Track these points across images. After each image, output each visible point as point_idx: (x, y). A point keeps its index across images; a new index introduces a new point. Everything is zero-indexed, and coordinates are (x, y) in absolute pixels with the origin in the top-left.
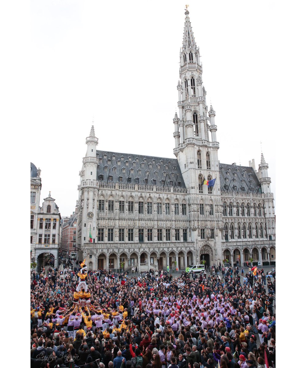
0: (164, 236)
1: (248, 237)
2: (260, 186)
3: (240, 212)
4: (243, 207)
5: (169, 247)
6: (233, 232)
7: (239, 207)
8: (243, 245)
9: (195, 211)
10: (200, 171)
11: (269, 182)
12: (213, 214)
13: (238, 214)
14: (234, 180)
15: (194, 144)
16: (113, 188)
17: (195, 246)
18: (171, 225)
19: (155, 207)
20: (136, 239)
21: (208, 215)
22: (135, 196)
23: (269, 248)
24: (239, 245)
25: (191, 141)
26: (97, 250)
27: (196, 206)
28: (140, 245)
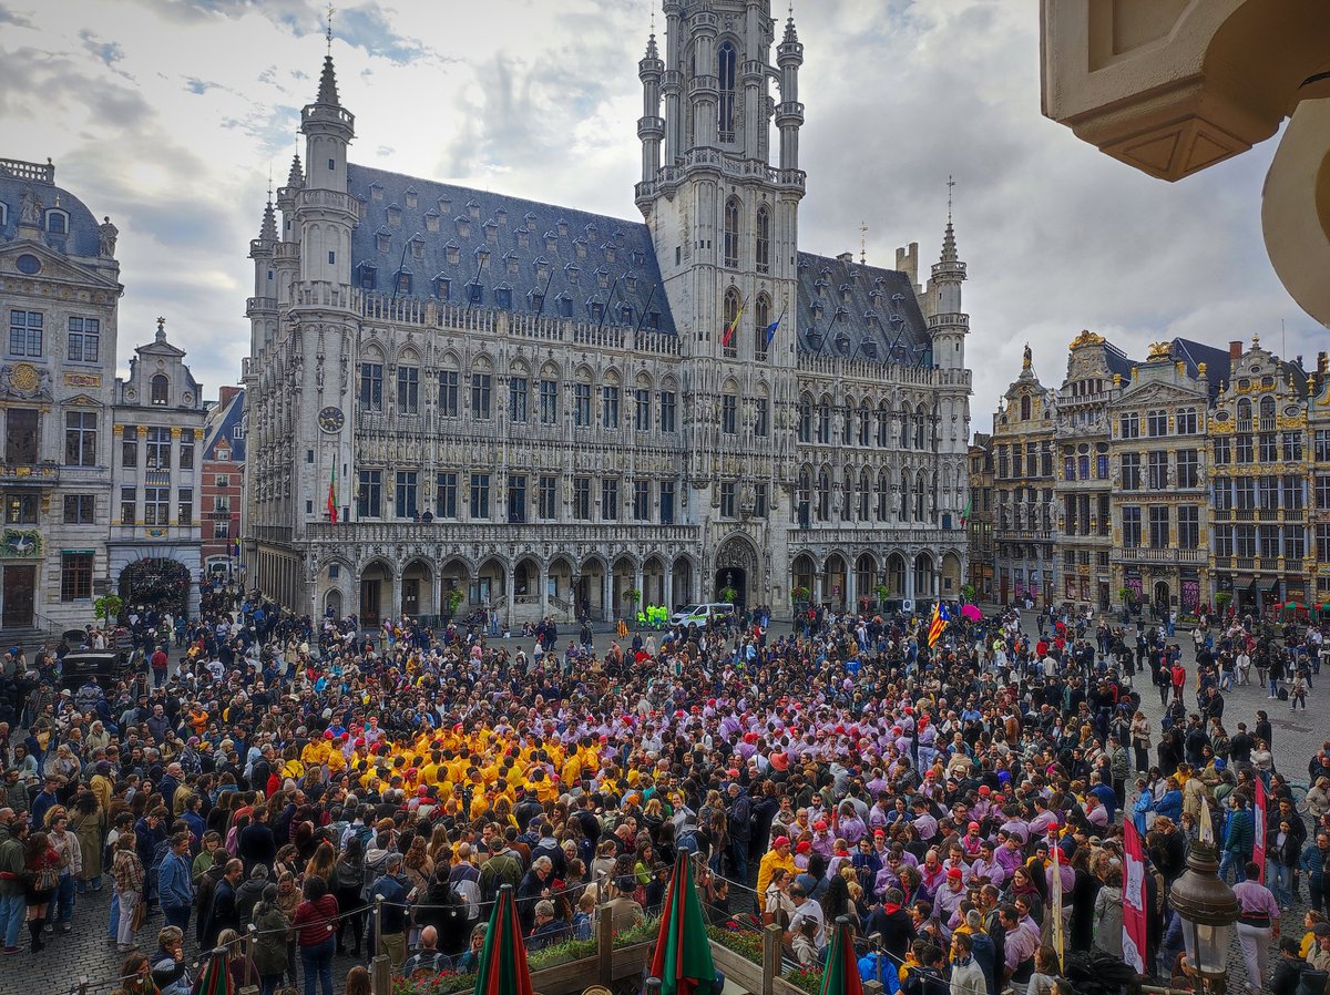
0: (598, 503)
1: (873, 516)
2: (930, 345)
3: (855, 431)
4: (866, 414)
5: (615, 543)
6: (825, 499)
7: (852, 412)
8: (856, 543)
9: (707, 421)
10: (733, 278)
11: (960, 332)
12: (766, 432)
13: (847, 438)
14: (840, 316)
15: (718, 173)
16: (415, 320)
17: (701, 540)
18: (621, 465)
19: (568, 397)
20: (500, 512)
21: (751, 436)
22: (497, 356)
23: (941, 555)
24: (845, 543)
25: (708, 160)
26: (358, 549)
27: (710, 402)
28: (513, 532)
